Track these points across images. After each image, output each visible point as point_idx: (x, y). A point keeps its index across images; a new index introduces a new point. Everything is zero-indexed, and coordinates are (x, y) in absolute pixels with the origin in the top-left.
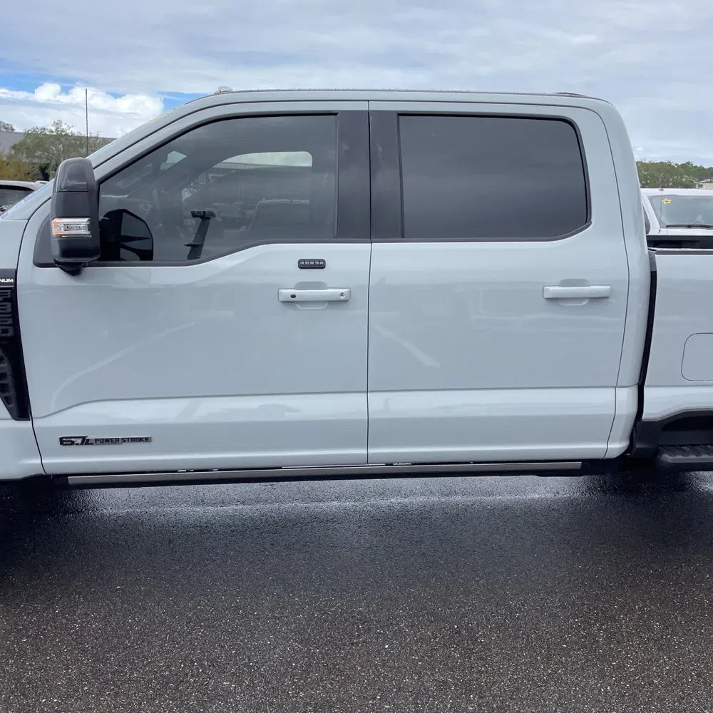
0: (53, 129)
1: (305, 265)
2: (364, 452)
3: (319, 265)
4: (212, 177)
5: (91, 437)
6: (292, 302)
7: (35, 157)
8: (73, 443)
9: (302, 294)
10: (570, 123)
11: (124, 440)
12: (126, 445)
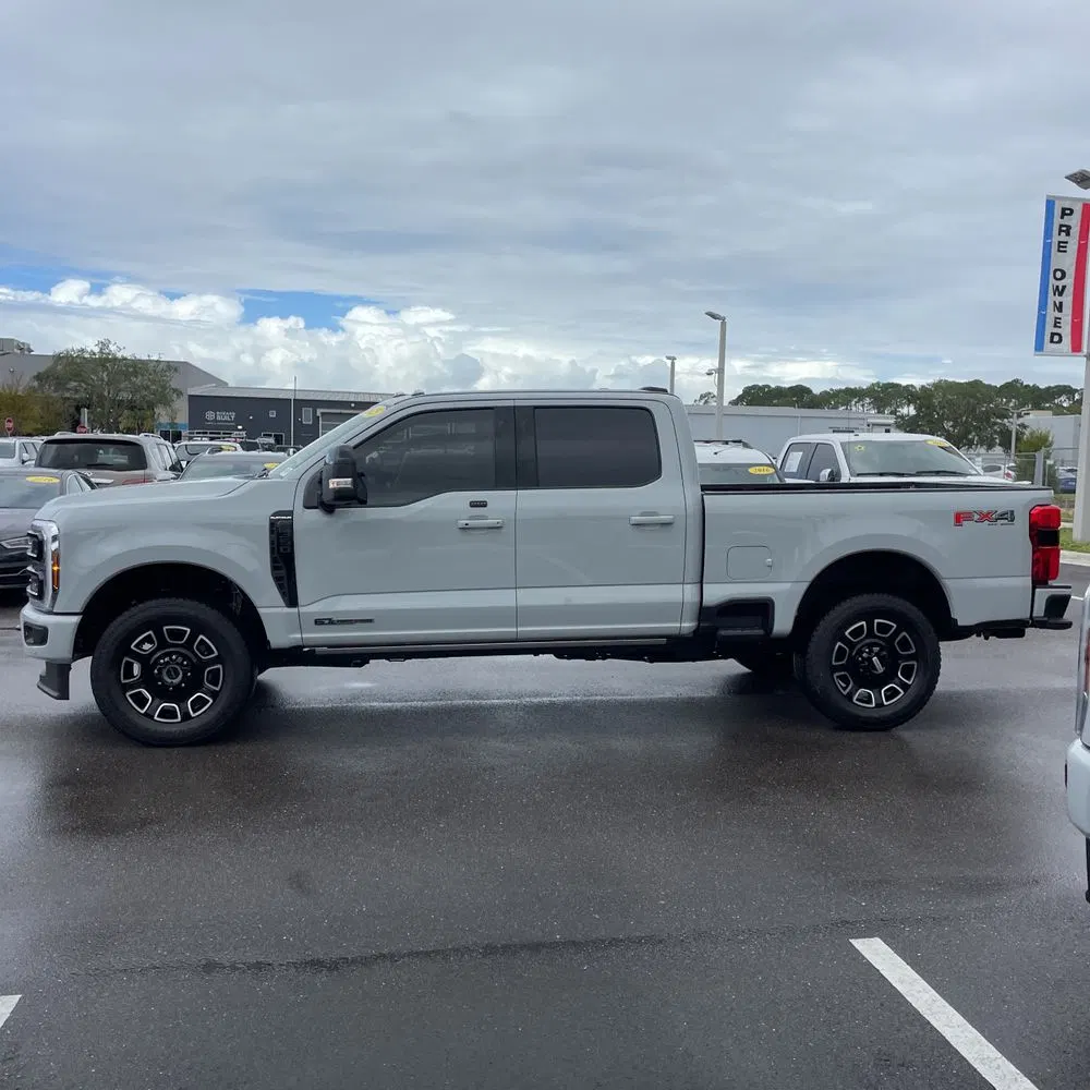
0: (96, 350)
1: (474, 504)
2: (515, 630)
3: (483, 504)
4: (323, 414)
5: (335, 619)
6: (465, 529)
7: (69, 390)
8: (323, 623)
9: (472, 523)
10: (647, 410)
11: (356, 621)
12: (358, 624)
